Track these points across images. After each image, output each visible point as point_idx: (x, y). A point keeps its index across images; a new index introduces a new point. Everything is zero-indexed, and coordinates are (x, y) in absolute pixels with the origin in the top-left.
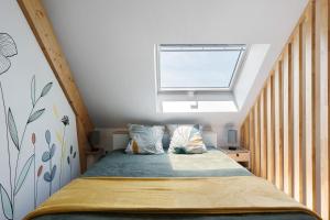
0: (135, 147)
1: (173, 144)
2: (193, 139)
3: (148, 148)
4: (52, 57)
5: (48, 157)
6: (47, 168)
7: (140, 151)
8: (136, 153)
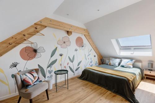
0: (110, 64)
1: (121, 64)
2: (128, 64)
3: (114, 64)
4: (91, 44)
5: (91, 62)
6: (91, 64)
7: (111, 64)
8: (110, 65)
